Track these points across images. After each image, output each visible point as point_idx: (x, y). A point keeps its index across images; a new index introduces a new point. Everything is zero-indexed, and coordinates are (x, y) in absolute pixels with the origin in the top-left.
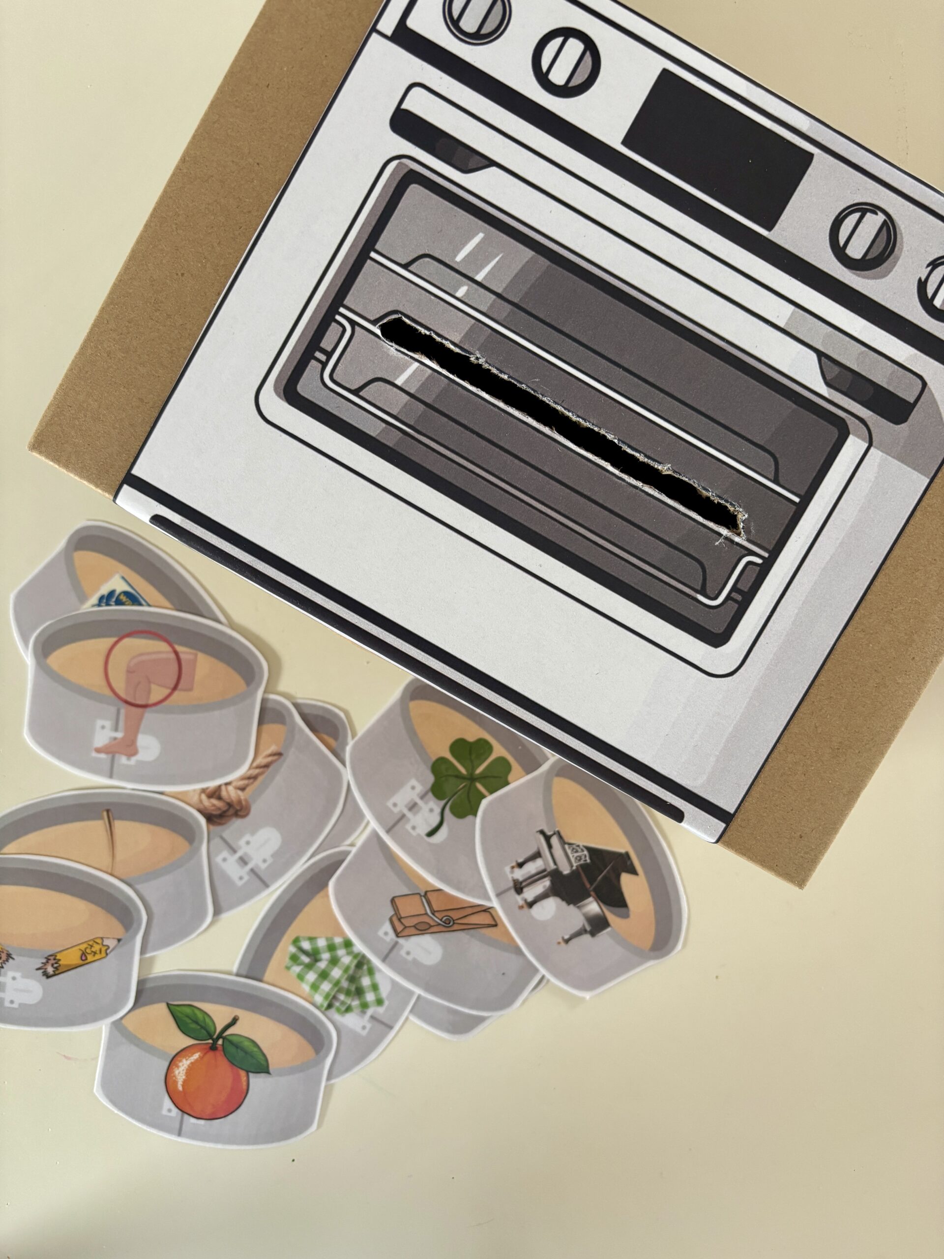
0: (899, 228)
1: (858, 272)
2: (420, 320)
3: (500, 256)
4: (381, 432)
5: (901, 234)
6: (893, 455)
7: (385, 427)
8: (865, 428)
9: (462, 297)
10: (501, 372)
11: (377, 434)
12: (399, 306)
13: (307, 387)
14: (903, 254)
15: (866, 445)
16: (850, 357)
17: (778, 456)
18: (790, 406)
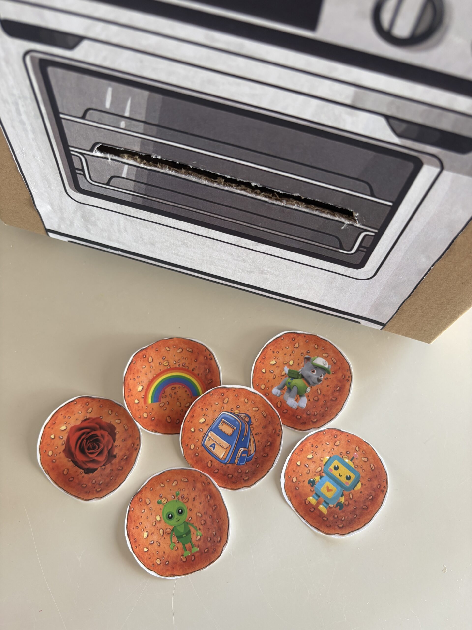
6: (462, 173)
8: (436, 159)
9: (125, 127)
11: (131, 200)
12: (96, 140)
13: (85, 186)
17: (370, 182)
18: (371, 154)
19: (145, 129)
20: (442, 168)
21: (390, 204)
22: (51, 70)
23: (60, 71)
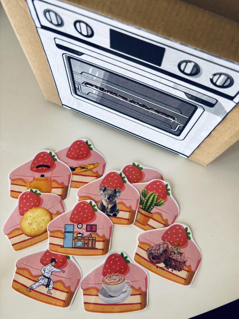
1: (190, 76)
6: (211, 113)
8: (202, 107)
9: (96, 79)
13: (79, 93)
17: (180, 110)
18: (180, 102)
19: (102, 81)
20: (204, 110)
21: (188, 118)
22: (71, 60)
23: (75, 61)
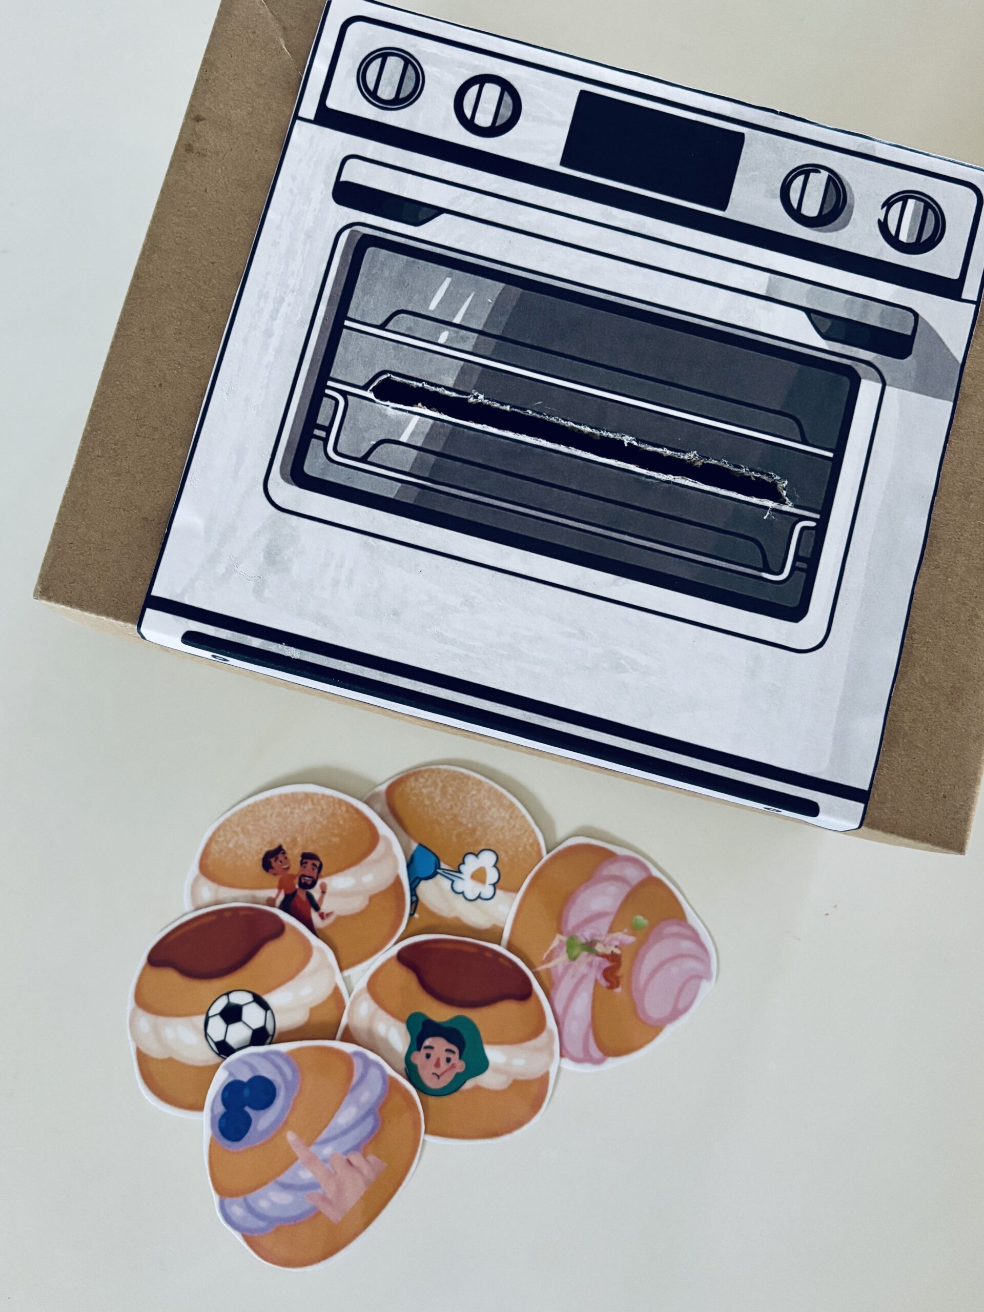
0: (845, 180)
1: (819, 228)
2: (409, 374)
3: (472, 295)
4: (398, 492)
5: (848, 184)
6: (909, 388)
7: (402, 486)
8: (873, 370)
9: (445, 342)
10: (502, 404)
11: (394, 495)
12: (385, 366)
13: (313, 466)
14: (855, 202)
15: (880, 385)
16: (837, 306)
17: (798, 417)
18: (795, 366)
20: (884, 384)
21: (830, 455)
22: (370, 251)
